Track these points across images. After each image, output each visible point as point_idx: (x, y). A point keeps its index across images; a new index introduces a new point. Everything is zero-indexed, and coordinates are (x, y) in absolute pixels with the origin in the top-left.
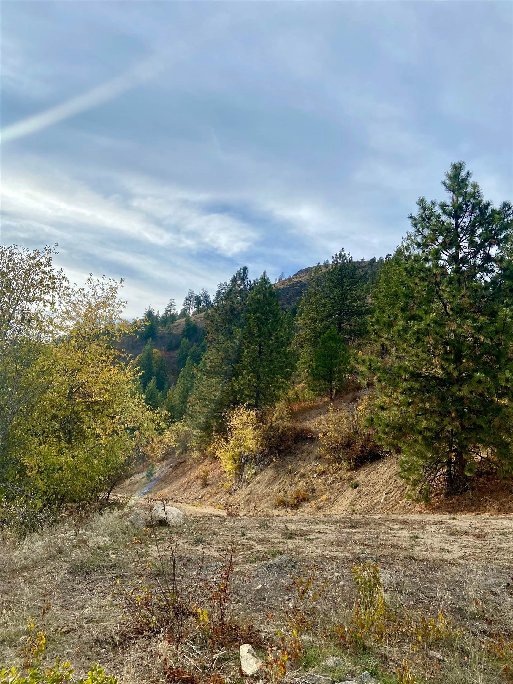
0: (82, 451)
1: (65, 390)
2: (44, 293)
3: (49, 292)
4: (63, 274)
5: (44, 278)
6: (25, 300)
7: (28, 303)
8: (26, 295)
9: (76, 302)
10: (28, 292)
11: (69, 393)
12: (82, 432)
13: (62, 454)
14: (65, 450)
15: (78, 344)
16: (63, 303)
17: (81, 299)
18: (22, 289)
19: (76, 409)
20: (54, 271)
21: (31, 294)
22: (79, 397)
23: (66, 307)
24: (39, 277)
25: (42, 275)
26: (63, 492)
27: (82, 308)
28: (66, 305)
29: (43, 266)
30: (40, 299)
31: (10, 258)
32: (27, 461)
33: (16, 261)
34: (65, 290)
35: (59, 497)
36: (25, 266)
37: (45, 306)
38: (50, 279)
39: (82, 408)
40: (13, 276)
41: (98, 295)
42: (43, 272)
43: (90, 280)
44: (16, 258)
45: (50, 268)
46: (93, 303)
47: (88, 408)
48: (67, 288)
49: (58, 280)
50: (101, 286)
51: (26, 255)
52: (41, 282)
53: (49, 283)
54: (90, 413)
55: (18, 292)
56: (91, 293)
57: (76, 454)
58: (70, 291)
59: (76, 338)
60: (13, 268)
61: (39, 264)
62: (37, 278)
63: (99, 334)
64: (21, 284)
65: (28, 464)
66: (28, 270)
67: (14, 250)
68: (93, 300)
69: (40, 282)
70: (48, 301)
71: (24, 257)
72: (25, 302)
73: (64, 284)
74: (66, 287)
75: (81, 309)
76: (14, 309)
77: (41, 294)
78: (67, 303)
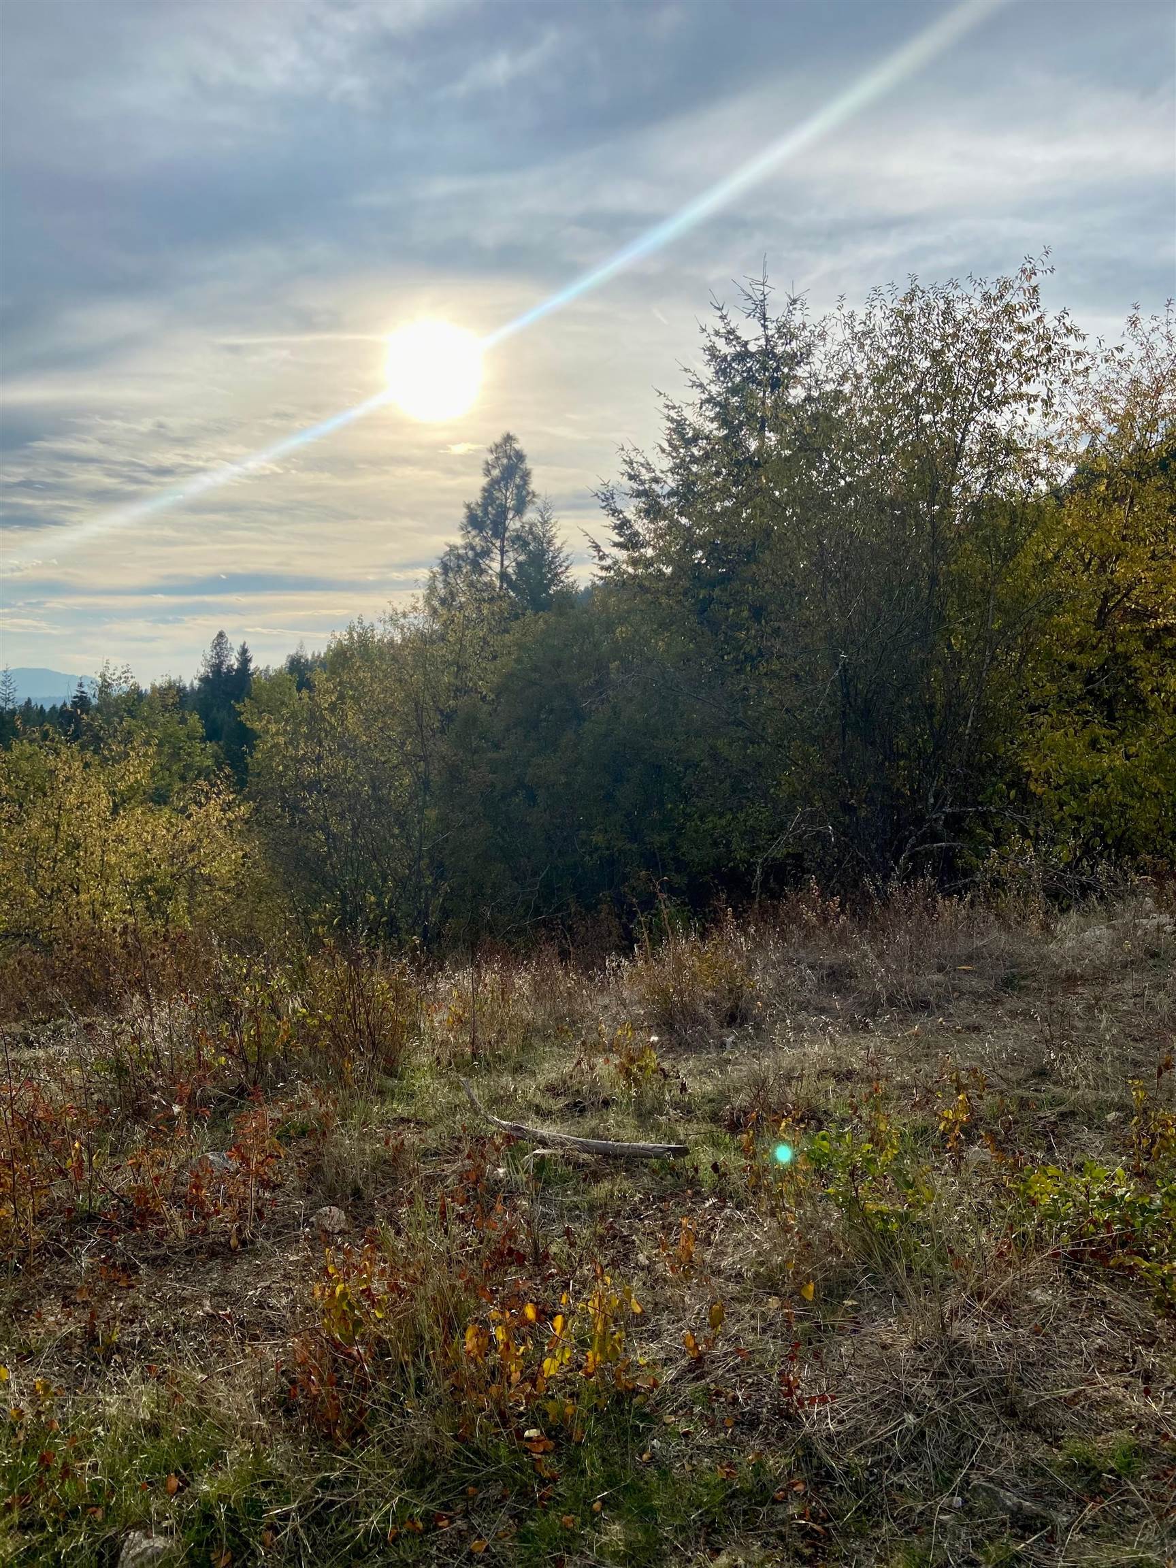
0: (1147, 743)
1: (1090, 606)
2: (1028, 380)
3: (1038, 375)
4: (1068, 321)
5: (1022, 343)
6: (986, 406)
7: (993, 413)
8: (987, 393)
9: (1102, 388)
10: (991, 386)
11: (1100, 612)
12: (1138, 700)
13: (1100, 751)
14: (1105, 743)
15: (1115, 492)
16: (1070, 394)
17: (1114, 376)
18: (978, 381)
19: (1120, 648)
20: (1046, 320)
21: (997, 390)
22: (1123, 621)
23: (1078, 405)
24: (1013, 343)
25: (1020, 337)
26: (1119, 832)
27: (1118, 397)
28: (1078, 398)
29: (1020, 314)
30: (1021, 397)
31: (947, 314)
32: (1030, 764)
33: (959, 317)
34: (1077, 360)
35: (1110, 842)
36: (981, 325)
37: (1030, 411)
38: (1037, 342)
39: (1136, 645)
40: (955, 356)
41: (1158, 354)
42: (1022, 329)
43: (1134, 322)
44: (960, 311)
45: (1037, 314)
46: (1146, 381)
47: (1149, 645)
48: (1079, 355)
49: (1056, 339)
50: (1164, 329)
51: (979, 296)
52: (1018, 354)
53: (1036, 353)
54: (1154, 656)
55: (969, 391)
56: (1139, 353)
57: (1132, 750)
58: (1086, 361)
59: (1108, 477)
60: (954, 335)
61: (1009, 310)
62: (1007, 346)
63: (1167, 458)
64: (975, 370)
65: (1033, 770)
66: (986, 332)
67: (954, 292)
68: (1145, 372)
69: (1015, 356)
70: (1036, 397)
71: (977, 304)
72: (985, 411)
73: (1072, 343)
74: (1077, 353)
75: (1116, 402)
76: (965, 432)
77: (1021, 384)
78: (1080, 393)
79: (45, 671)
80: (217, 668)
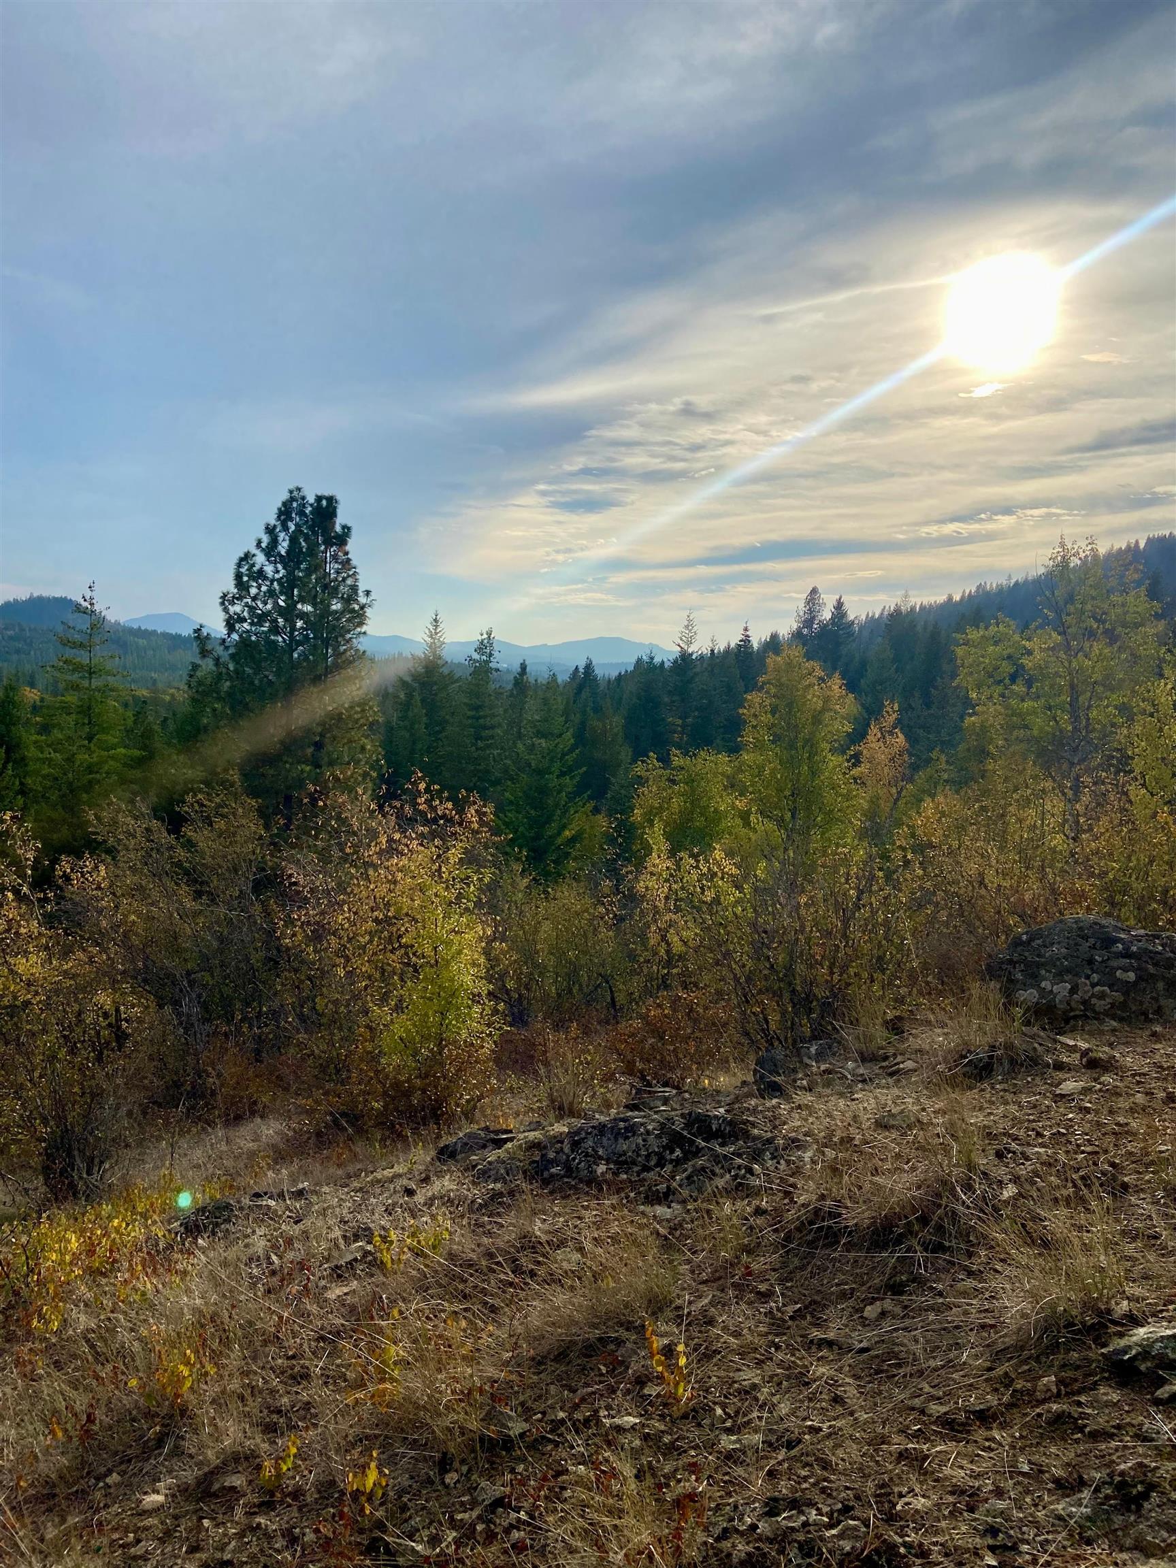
79: (618, 640)
80: (808, 623)
